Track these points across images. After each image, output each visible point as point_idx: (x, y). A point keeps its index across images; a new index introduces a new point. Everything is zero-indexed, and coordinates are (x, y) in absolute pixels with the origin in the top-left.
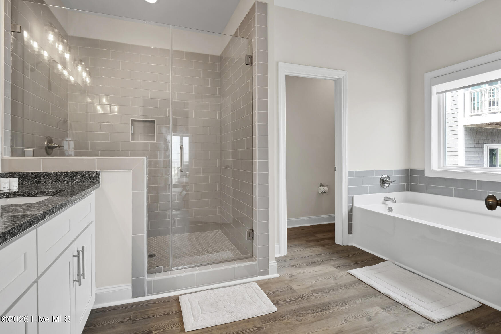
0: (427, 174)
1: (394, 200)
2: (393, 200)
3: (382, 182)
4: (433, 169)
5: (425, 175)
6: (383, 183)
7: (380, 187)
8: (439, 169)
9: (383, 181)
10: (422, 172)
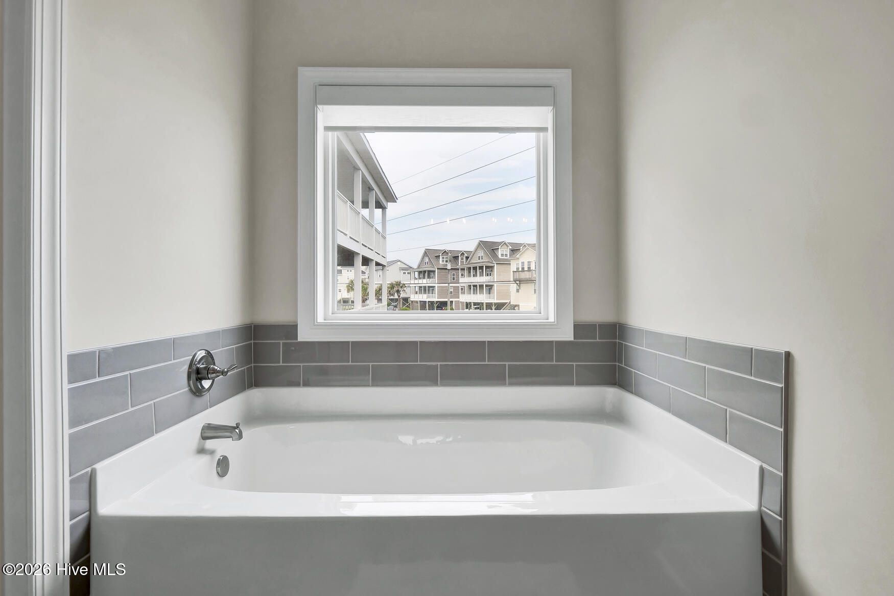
0: (305, 335)
1: (237, 430)
2: (231, 431)
3: (194, 376)
4: (318, 321)
5: (299, 340)
6: (197, 380)
7: (190, 395)
8: (325, 320)
9: (198, 371)
10: (291, 330)
